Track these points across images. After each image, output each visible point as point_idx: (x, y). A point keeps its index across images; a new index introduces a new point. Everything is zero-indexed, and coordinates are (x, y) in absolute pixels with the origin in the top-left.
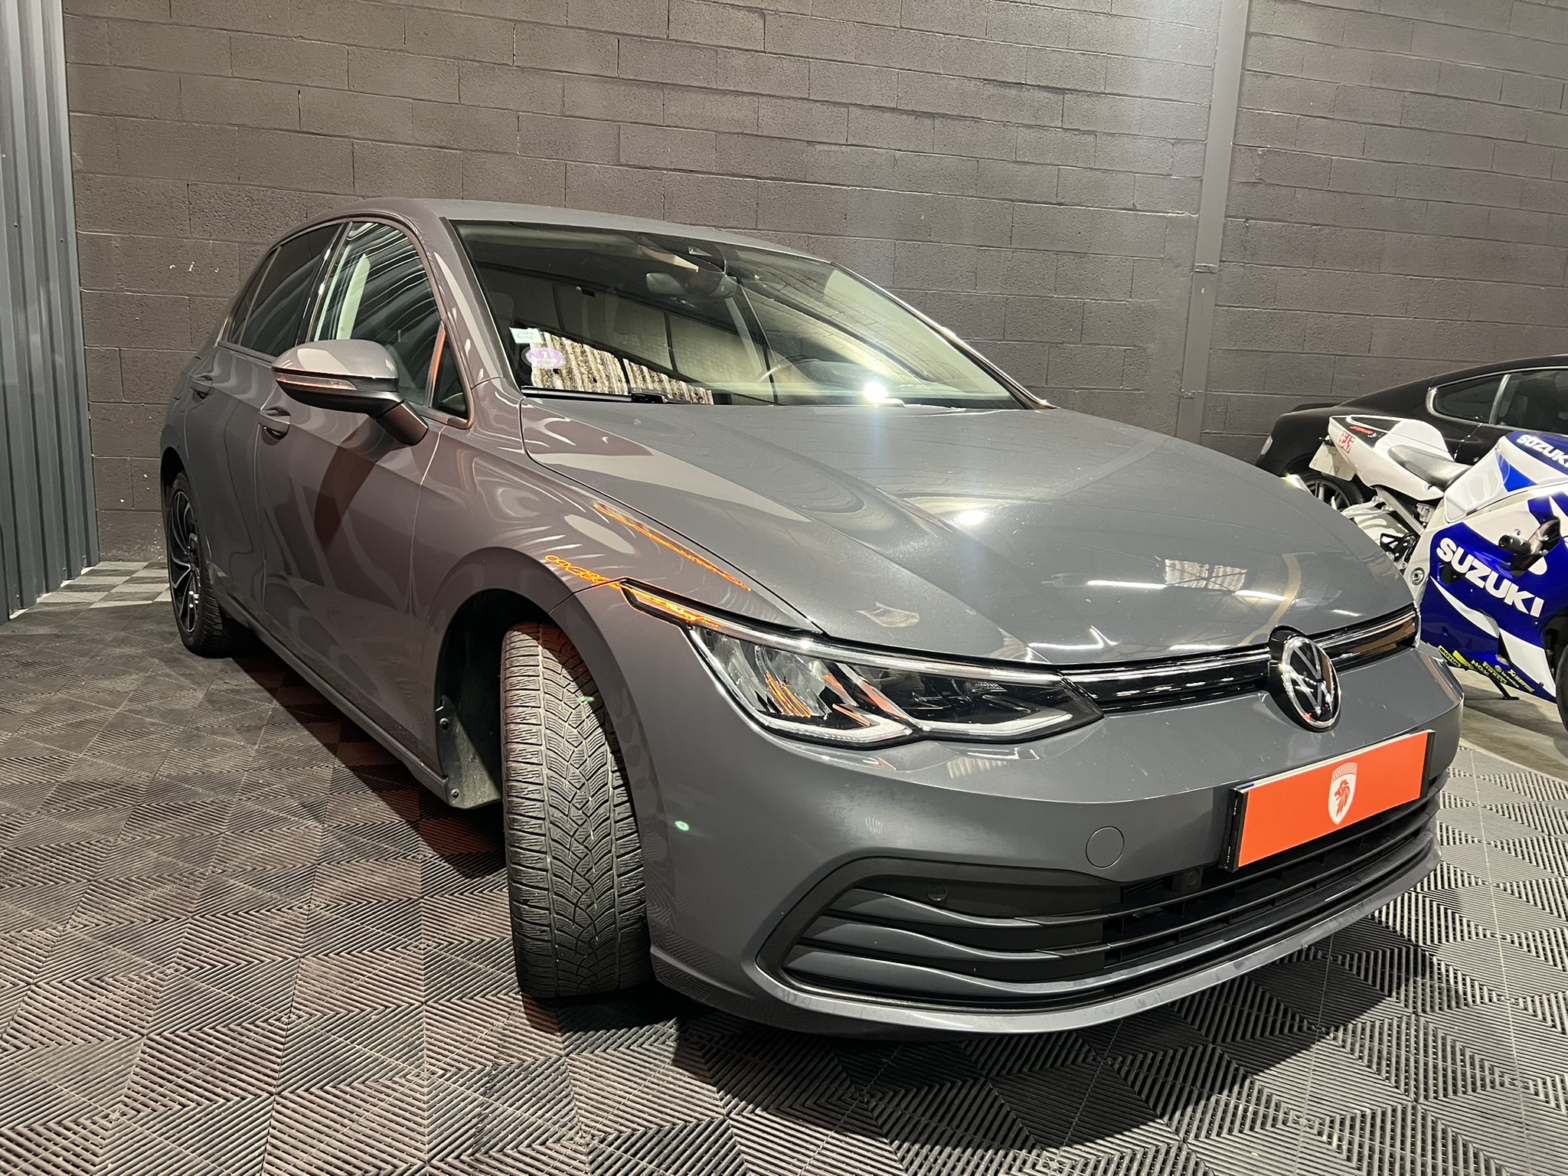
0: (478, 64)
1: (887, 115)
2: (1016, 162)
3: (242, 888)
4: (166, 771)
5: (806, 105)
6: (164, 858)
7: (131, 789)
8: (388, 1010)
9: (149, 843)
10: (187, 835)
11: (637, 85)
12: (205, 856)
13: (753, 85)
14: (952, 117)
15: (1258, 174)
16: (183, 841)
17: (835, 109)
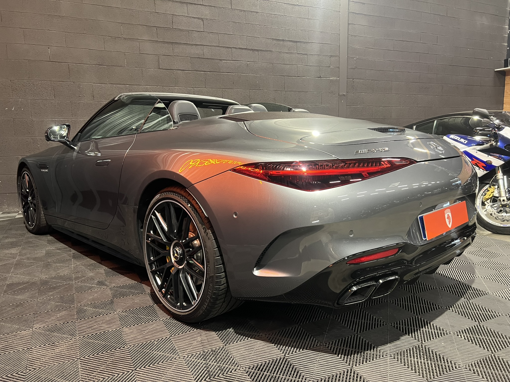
0: (110, 37)
1: (244, 51)
2: (284, 64)
3: (90, 310)
4: (44, 277)
5: (218, 48)
6: (57, 304)
7: (34, 283)
8: (159, 340)
9: (50, 300)
10: (62, 295)
11: (164, 43)
12: (72, 301)
13: (201, 42)
14: (263, 51)
15: (355, 66)
16: (61, 297)
17: (228, 49)
